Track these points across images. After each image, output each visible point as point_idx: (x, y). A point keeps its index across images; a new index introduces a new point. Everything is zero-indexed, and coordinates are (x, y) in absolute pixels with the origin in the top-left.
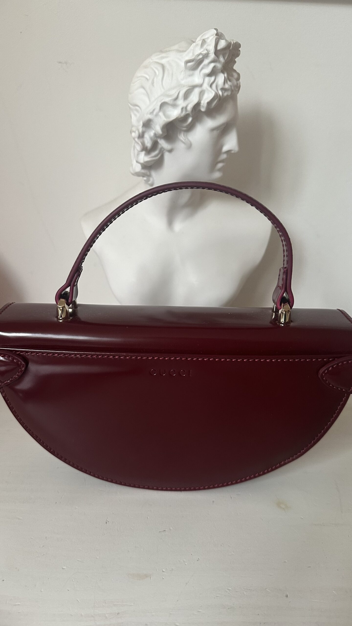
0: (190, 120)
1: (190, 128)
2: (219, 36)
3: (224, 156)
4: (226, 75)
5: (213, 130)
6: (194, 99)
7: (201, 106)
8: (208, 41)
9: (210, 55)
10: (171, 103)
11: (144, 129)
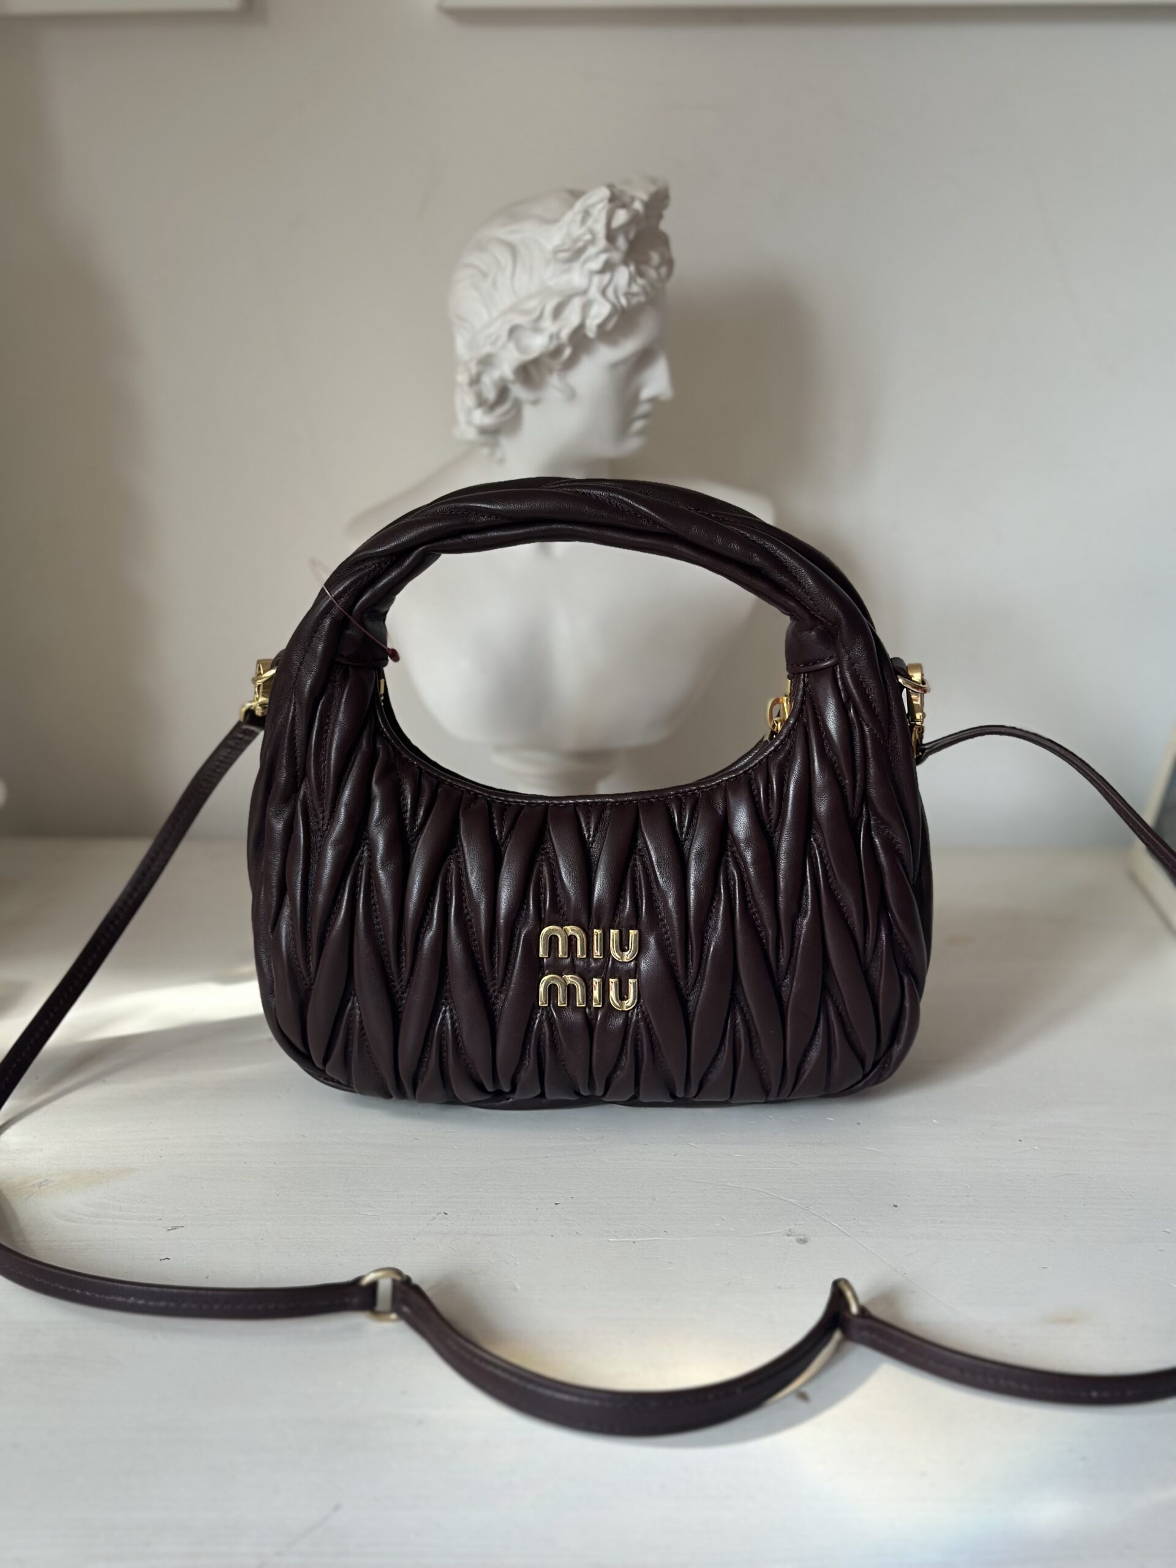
0: (567, 352)
1: (571, 363)
3: (644, 408)
5: (615, 366)
7: (587, 329)
8: (595, 213)
9: (598, 239)
10: (529, 325)
11: (480, 369)
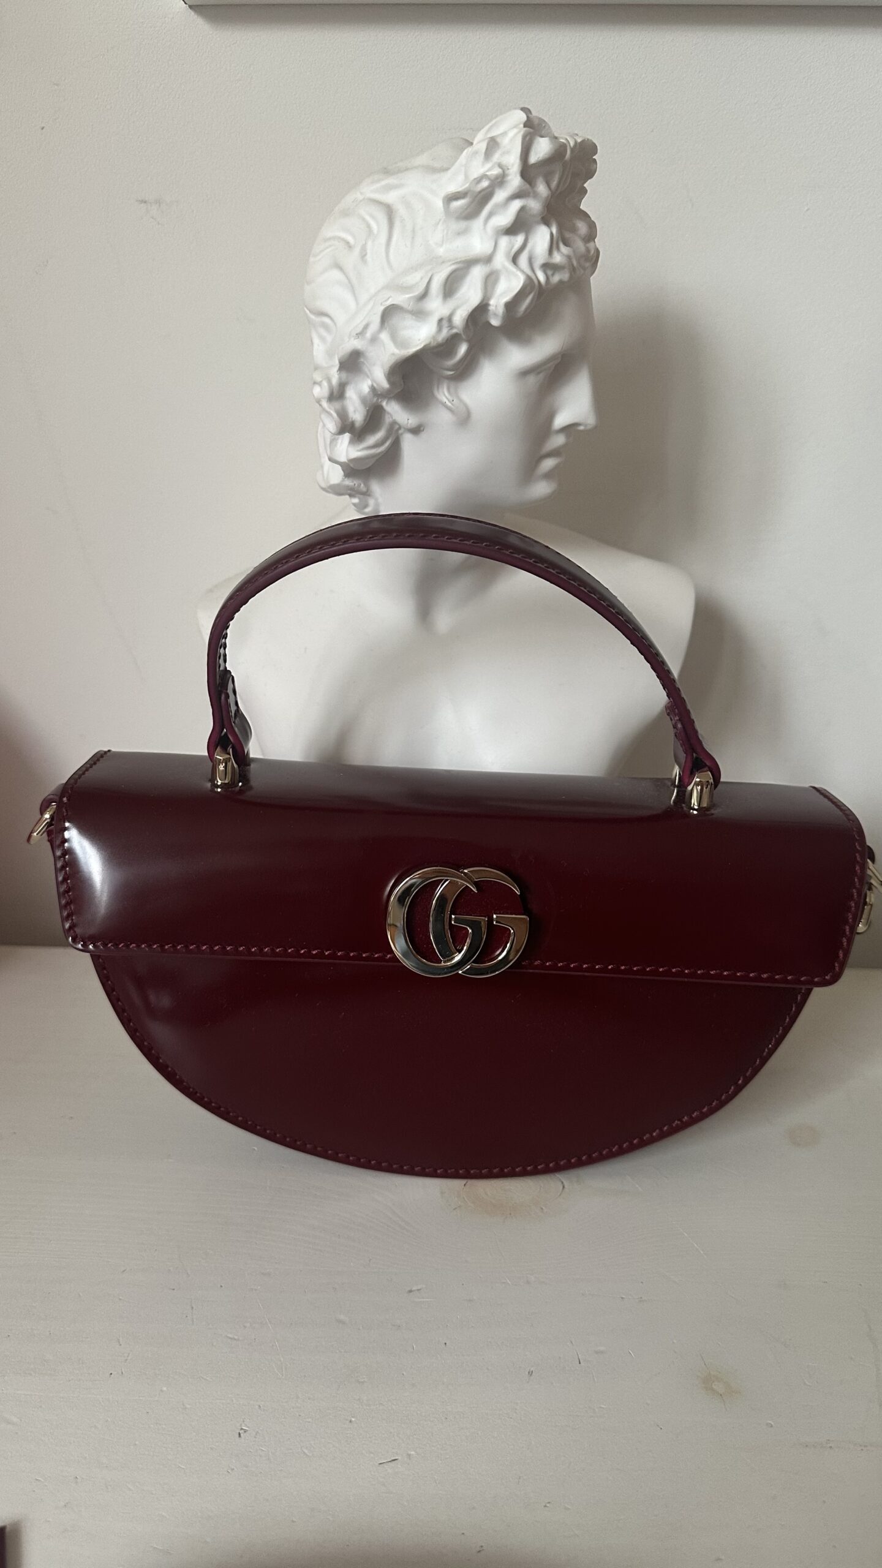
2: (533, 128)
4: (554, 230)
6: (470, 295)
7: (491, 312)
8: (505, 142)
9: (509, 178)
10: (409, 306)
11: (344, 375)
